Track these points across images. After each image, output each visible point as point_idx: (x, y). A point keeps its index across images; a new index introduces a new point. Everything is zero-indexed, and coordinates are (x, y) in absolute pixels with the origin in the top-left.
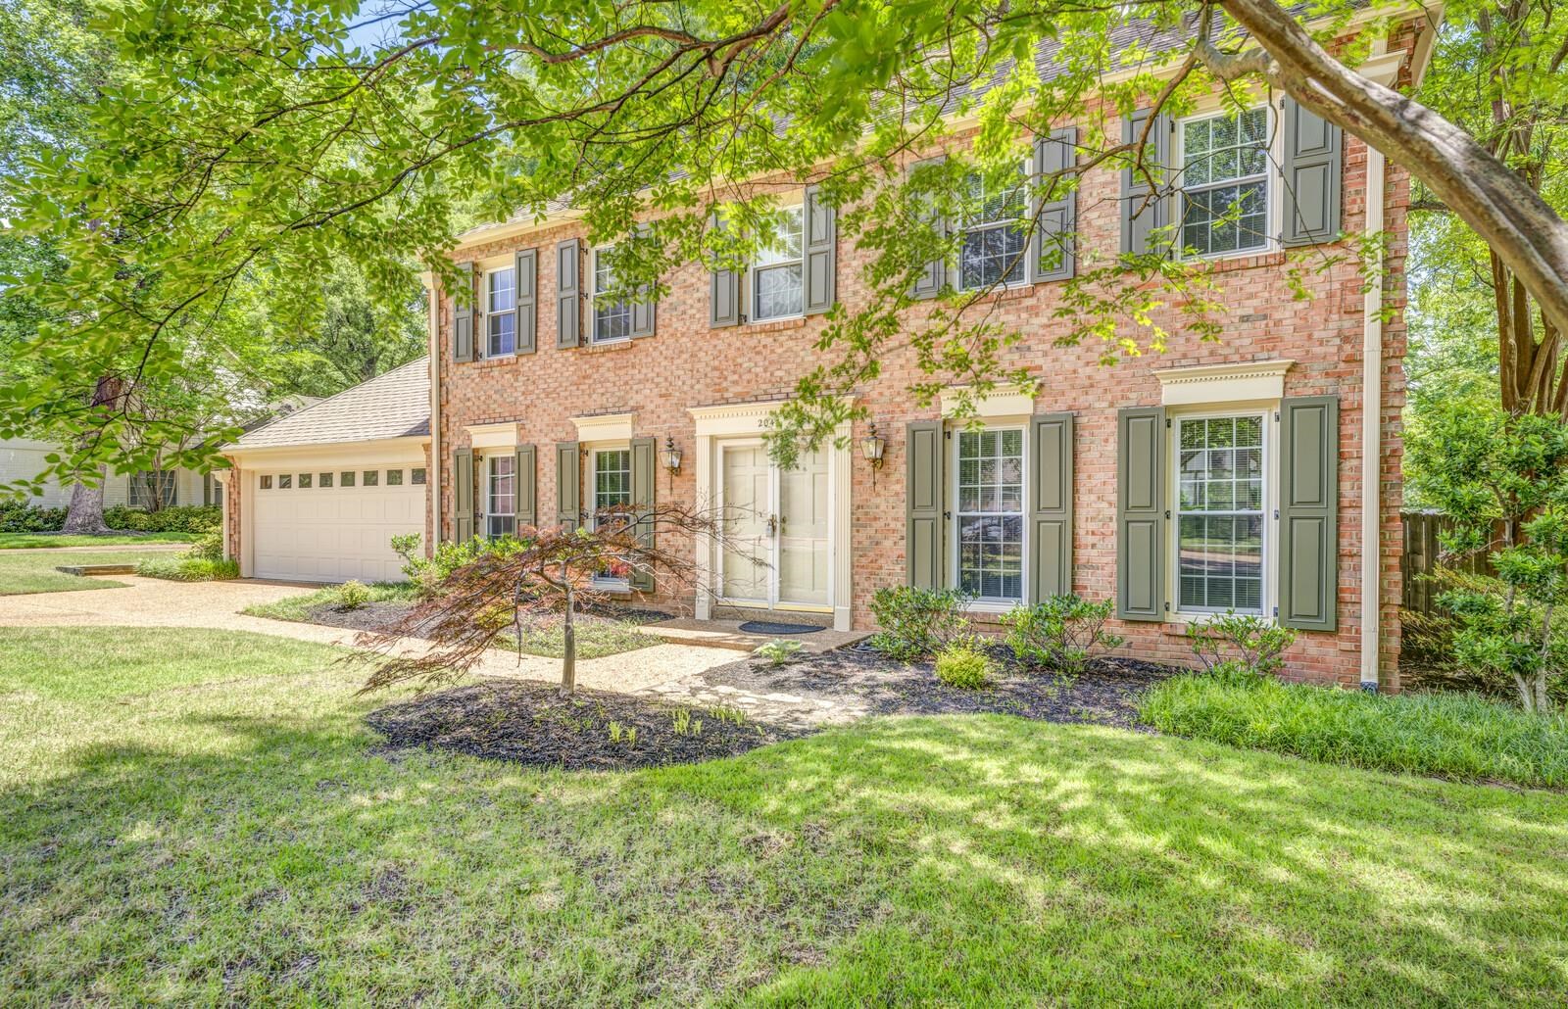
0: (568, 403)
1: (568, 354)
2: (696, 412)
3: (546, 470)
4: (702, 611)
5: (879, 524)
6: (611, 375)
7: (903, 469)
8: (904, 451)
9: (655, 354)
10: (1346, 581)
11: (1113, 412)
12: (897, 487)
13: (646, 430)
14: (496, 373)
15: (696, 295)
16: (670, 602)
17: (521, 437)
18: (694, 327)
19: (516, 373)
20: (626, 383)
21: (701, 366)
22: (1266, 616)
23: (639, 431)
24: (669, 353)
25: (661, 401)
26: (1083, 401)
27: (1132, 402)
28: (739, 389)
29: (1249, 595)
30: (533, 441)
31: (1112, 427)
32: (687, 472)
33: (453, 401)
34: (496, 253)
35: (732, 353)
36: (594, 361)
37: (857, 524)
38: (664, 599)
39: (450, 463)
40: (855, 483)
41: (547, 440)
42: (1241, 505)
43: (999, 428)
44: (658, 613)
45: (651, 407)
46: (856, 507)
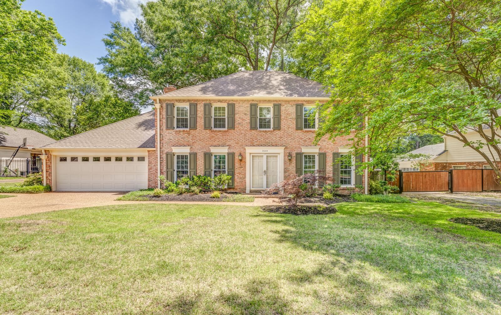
0: (207, 143)
1: (207, 131)
2: (246, 148)
3: (200, 159)
4: (248, 191)
5: (290, 172)
6: (221, 137)
7: (295, 161)
8: (295, 158)
9: (234, 134)
10: (363, 180)
11: (332, 153)
12: (293, 165)
13: (231, 151)
14: (182, 133)
15: (246, 122)
16: (238, 190)
17: (191, 150)
18: (245, 129)
19: (189, 134)
20: (226, 139)
21: (247, 137)
22: (352, 186)
23: (230, 151)
24: (238, 134)
25: (236, 144)
26: (327, 151)
27: (334, 152)
28: (257, 143)
29: (349, 183)
30: (195, 151)
31: (332, 156)
32: (244, 160)
33: (165, 139)
34: (182, 102)
35: (255, 135)
36: (216, 133)
37: (285, 172)
38: (236, 189)
39: (164, 156)
40: (285, 164)
41: (200, 152)
42: (345, 168)
43: (308, 154)
44: (236, 192)
45: (233, 145)
46: (285, 169)
